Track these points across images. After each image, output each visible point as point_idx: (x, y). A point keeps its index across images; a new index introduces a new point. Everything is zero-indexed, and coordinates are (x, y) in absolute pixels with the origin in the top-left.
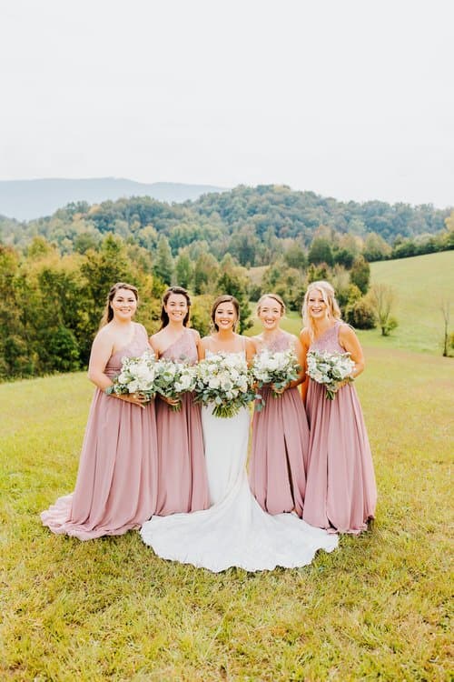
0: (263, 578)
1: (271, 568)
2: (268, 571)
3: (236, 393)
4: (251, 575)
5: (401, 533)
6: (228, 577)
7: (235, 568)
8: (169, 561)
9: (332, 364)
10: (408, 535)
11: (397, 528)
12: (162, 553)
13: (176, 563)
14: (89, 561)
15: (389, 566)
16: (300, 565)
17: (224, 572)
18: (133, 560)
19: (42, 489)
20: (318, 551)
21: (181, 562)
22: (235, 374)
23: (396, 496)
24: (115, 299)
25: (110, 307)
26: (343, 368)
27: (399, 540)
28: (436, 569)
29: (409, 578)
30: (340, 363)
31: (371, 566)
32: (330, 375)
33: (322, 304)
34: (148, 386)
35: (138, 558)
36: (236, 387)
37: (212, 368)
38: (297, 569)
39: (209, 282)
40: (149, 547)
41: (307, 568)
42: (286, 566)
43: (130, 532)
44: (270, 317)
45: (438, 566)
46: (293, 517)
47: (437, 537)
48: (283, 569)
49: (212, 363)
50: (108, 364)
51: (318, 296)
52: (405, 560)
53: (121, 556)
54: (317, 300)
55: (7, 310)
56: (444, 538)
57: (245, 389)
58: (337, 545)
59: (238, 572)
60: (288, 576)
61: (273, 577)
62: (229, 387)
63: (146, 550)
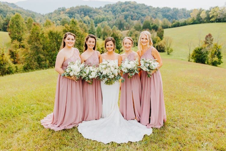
0: (123, 146)
1: (127, 142)
2: (126, 143)
3: (113, 76)
4: (119, 145)
5: (176, 127)
6: (110, 146)
8: (88, 139)
9: (150, 64)
10: (178, 128)
11: (174, 125)
12: (86, 136)
13: (90, 140)
14: (57, 140)
15: (171, 141)
16: (138, 141)
17: (108, 144)
18: (74, 139)
19: (42, 111)
20: (144, 135)
21: (93, 140)
22: (113, 69)
23: (174, 113)
24: (66, 39)
25: (64, 41)
26: (154, 65)
27: (175, 130)
28: (189, 142)
29: (179, 146)
30: (153, 63)
31: (165, 141)
32: (149, 68)
33: (147, 40)
34: (78, 73)
35: (76, 138)
38: (136, 142)
39: (108, 36)
40: (80, 134)
41: (140, 142)
42: (132, 141)
43: (74, 128)
44: (128, 46)
45: (190, 141)
46: (135, 121)
47: (189, 129)
48: (131, 142)
49: (104, 64)
50: (63, 64)
51: (145, 37)
52: (177, 138)
53: (70, 137)
54: (144, 39)
55: (37, 45)
56: (192, 129)
57: (117, 75)
58: (152, 133)
59: (114, 144)
60: (133, 145)
61: (127, 146)
62: (110, 74)
63: (79, 135)
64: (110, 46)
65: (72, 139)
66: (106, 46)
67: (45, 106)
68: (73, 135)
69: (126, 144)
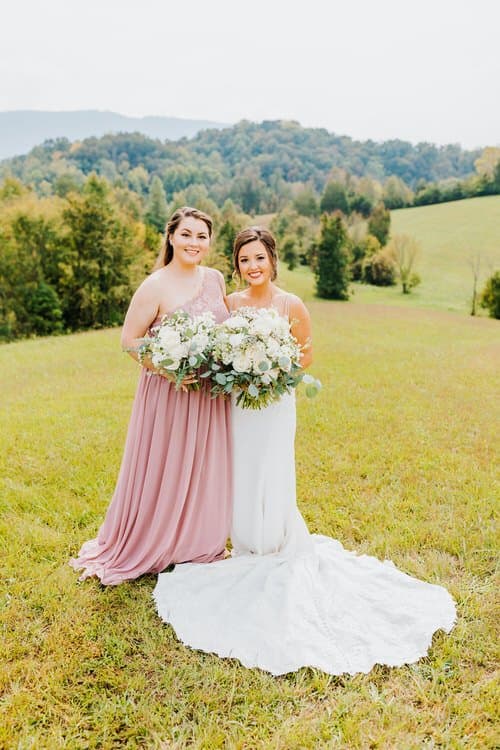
1: (367, 669)
3: (275, 374)
4: (337, 682)
7: (310, 671)
8: (200, 652)
17: (290, 677)
20: (435, 633)
24: (177, 232)
35: (149, 647)
36: (275, 365)
37: (237, 340)
42: (390, 665)
48: (386, 670)
59: (316, 677)
60: (395, 684)
61: (372, 684)
62: (266, 369)
63: (161, 633)
64: (254, 264)
65: (130, 654)
66: (240, 262)
67: (13, 493)
68: (136, 633)
69: (366, 679)
